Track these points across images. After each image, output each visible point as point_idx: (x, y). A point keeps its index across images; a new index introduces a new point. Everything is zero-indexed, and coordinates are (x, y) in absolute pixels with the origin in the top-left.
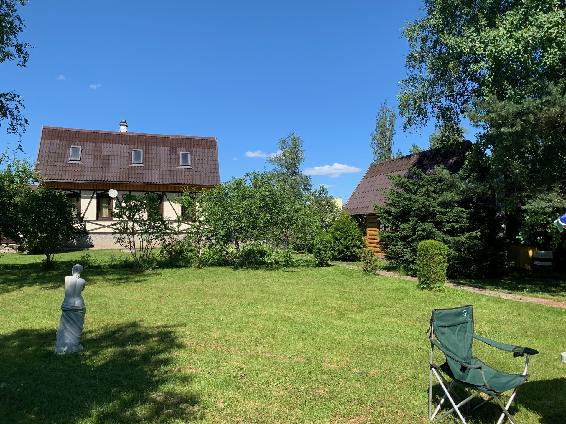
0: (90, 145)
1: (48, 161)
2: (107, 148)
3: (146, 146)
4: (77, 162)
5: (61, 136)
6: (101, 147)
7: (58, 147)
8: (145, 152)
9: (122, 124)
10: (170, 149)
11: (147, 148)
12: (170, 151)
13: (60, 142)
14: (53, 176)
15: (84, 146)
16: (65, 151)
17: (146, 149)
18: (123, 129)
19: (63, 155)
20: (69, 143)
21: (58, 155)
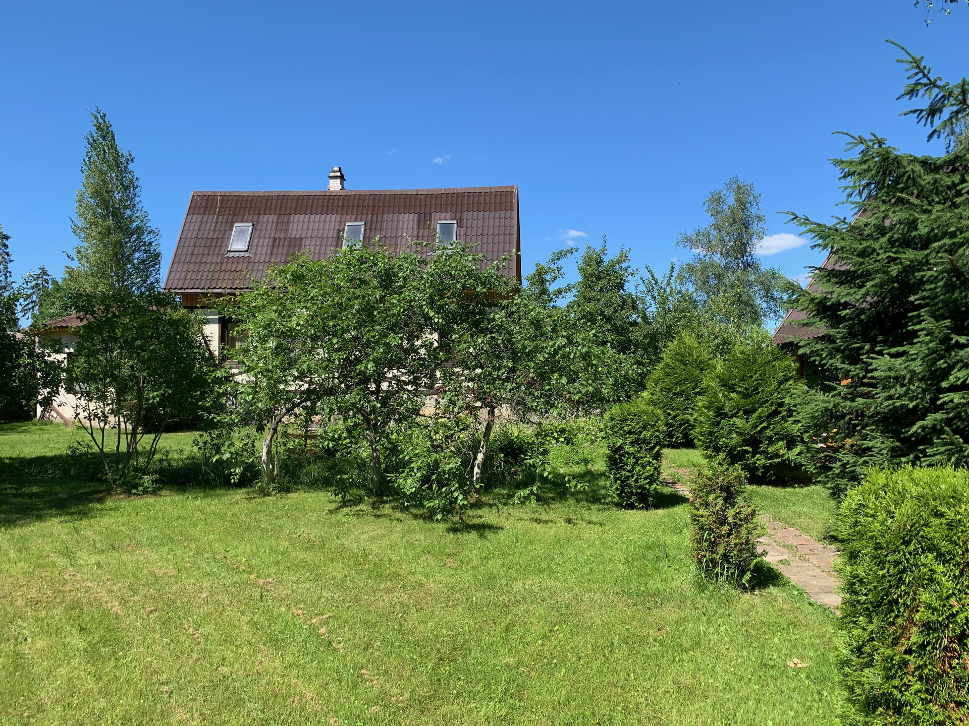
0: (269, 220)
1: (192, 254)
2: (299, 224)
3: (373, 215)
4: (242, 254)
5: (220, 207)
6: (288, 222)
7: (212, 228)
8: (368, 227)
9: (332, 174)
10: (419, 217)
11: (374, 219)
12: (419, 221)
13: (217, 219)
14: (197, 282)
15: (258, 222)
16: (224, 234)
17: (372, 221)
18: (335, 186)
19: (220, 241)
20: (233, 218)
21: (212, 242)
